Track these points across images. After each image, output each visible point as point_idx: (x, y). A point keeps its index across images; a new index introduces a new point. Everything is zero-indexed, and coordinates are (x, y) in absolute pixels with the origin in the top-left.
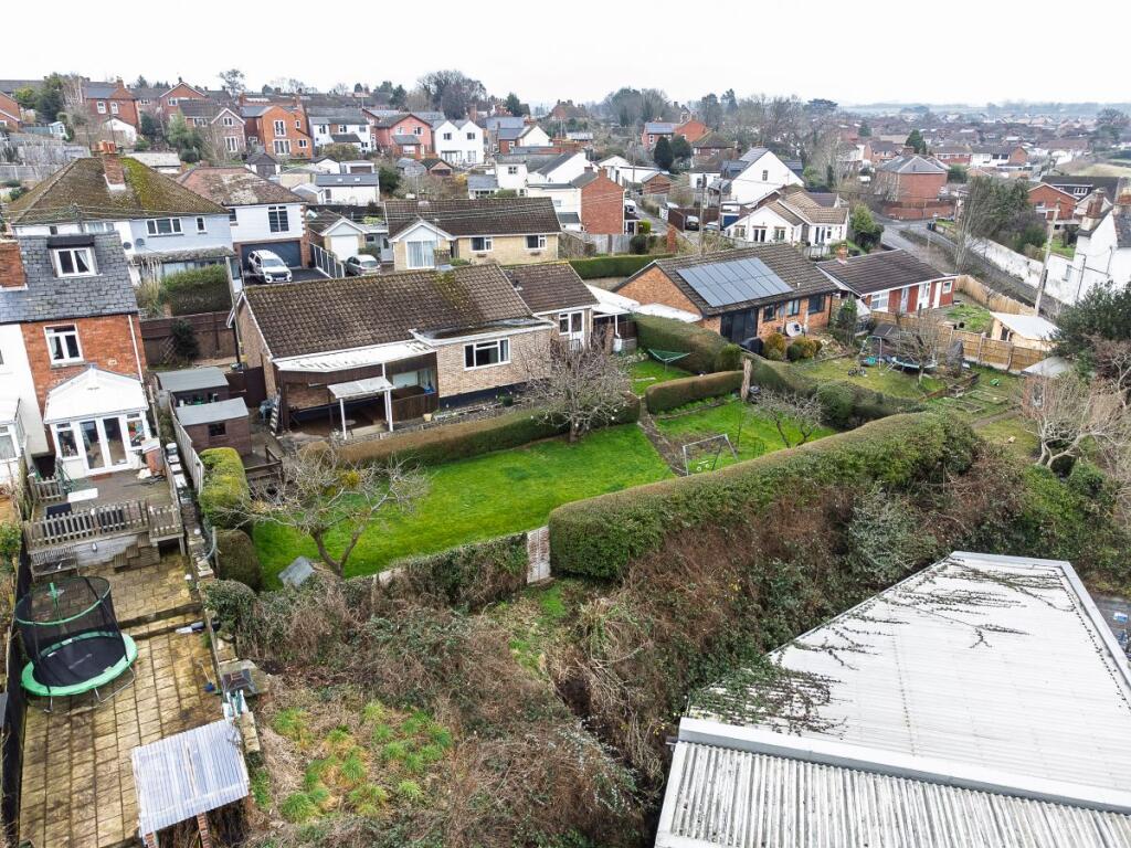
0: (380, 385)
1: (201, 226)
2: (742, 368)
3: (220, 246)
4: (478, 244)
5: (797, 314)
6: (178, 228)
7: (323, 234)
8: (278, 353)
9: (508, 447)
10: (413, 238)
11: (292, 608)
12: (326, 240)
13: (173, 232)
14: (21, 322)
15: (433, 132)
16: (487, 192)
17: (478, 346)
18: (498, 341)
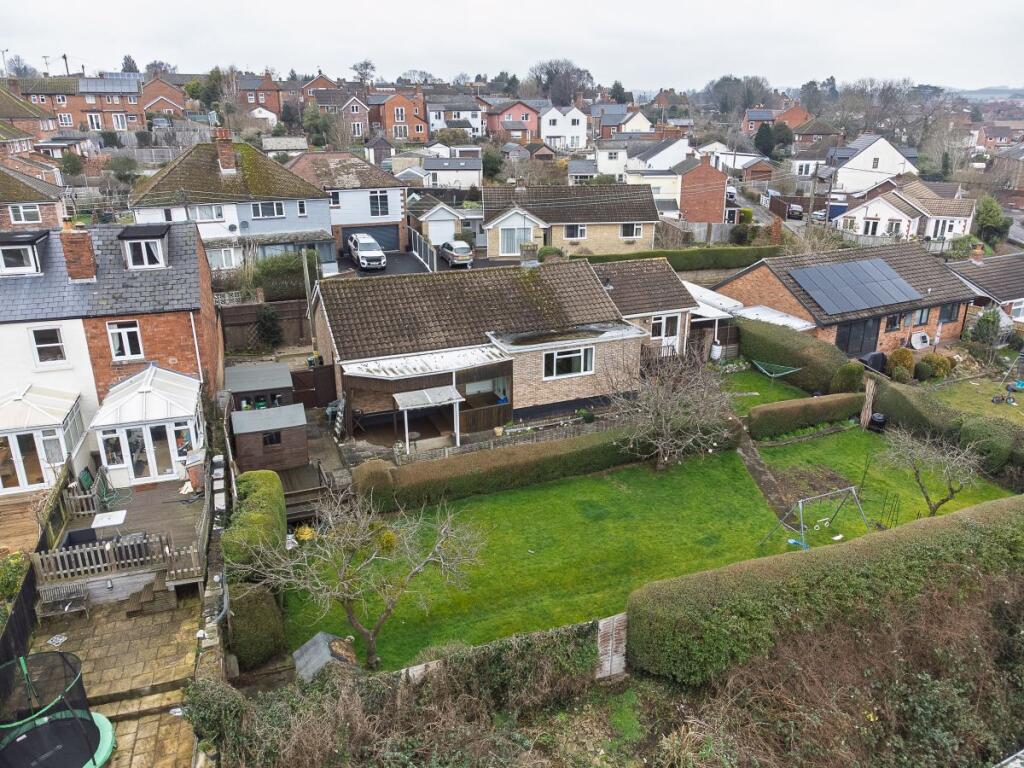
0: (449, 395)
1: (302, 211)
2: (863, 390)
3: (319, 229)
4: (572, 232)
5: (926, 324)
6: (280, 212)
7: (422, 219)
8: (347, 355)
9: (585, 472)
10: (508, 225)
11: (293, 718)
12: (424, 224)
13: (276, 216)
14: (83, 318)
15: (539, 119)
16: (586, 177)
17: (559, 354)
18: (582, 349)
